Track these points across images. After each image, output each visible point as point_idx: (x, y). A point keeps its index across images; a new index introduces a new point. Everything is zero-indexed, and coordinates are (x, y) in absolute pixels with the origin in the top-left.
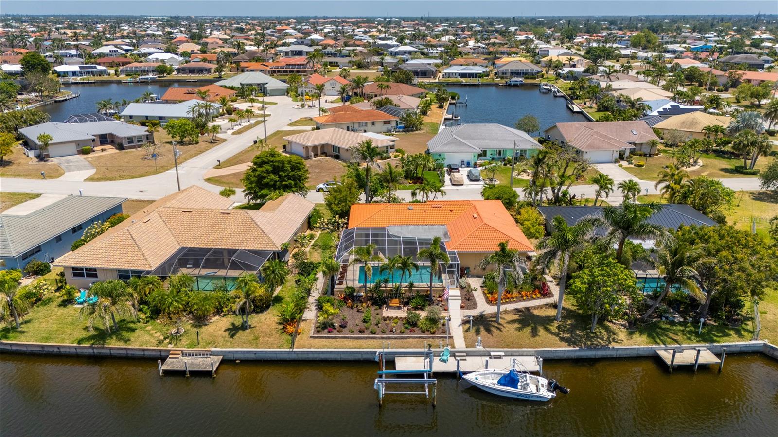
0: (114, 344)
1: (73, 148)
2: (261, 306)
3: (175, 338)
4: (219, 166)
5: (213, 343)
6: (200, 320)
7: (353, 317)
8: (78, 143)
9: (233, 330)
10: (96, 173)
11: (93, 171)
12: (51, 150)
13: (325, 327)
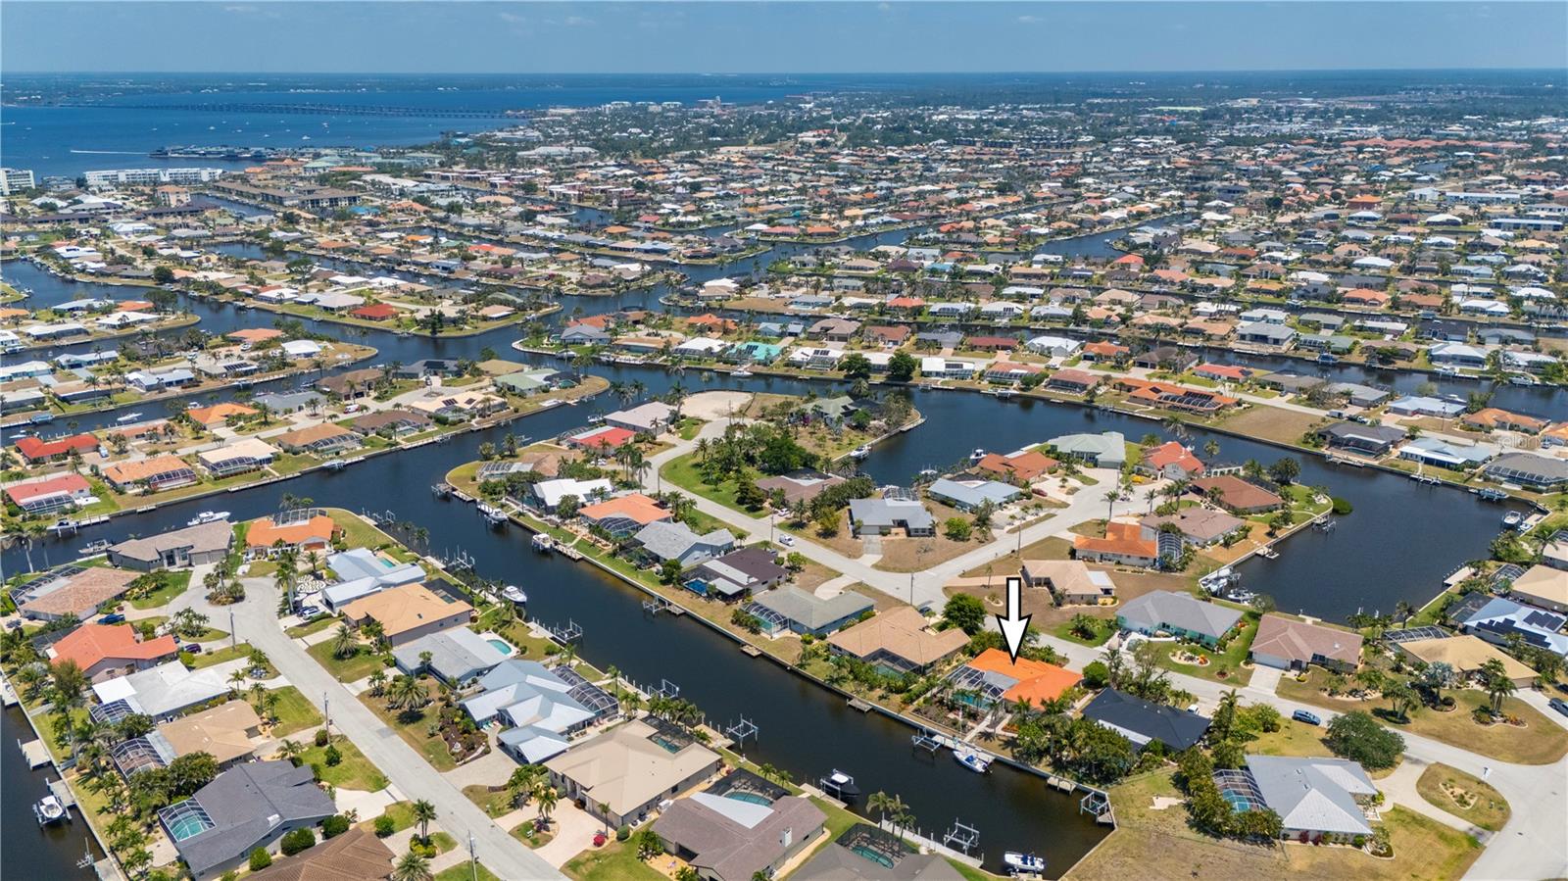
0: (836, 686)
1: (877, 530)
2: (899, 691)
3: (858, 692)
4: (964, 575)
5: (871, 700)
6: (871, 688)
7: (934, 710)
8: (880, 527)
9: (881, 698)
10: (881, 561)
11: (880, 557)
12: (862, 530)
13: (917, 711)
